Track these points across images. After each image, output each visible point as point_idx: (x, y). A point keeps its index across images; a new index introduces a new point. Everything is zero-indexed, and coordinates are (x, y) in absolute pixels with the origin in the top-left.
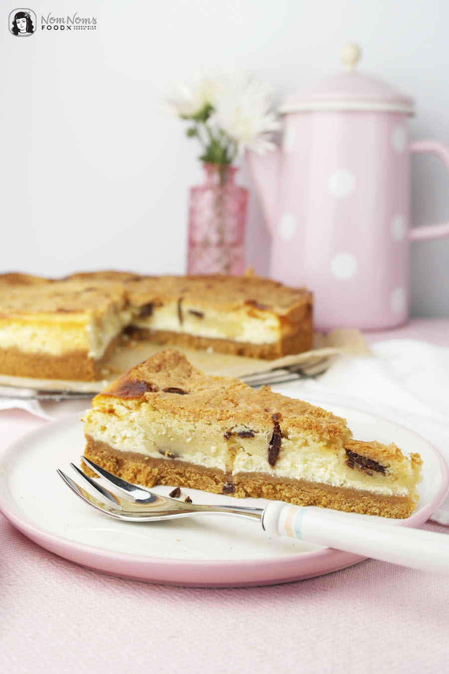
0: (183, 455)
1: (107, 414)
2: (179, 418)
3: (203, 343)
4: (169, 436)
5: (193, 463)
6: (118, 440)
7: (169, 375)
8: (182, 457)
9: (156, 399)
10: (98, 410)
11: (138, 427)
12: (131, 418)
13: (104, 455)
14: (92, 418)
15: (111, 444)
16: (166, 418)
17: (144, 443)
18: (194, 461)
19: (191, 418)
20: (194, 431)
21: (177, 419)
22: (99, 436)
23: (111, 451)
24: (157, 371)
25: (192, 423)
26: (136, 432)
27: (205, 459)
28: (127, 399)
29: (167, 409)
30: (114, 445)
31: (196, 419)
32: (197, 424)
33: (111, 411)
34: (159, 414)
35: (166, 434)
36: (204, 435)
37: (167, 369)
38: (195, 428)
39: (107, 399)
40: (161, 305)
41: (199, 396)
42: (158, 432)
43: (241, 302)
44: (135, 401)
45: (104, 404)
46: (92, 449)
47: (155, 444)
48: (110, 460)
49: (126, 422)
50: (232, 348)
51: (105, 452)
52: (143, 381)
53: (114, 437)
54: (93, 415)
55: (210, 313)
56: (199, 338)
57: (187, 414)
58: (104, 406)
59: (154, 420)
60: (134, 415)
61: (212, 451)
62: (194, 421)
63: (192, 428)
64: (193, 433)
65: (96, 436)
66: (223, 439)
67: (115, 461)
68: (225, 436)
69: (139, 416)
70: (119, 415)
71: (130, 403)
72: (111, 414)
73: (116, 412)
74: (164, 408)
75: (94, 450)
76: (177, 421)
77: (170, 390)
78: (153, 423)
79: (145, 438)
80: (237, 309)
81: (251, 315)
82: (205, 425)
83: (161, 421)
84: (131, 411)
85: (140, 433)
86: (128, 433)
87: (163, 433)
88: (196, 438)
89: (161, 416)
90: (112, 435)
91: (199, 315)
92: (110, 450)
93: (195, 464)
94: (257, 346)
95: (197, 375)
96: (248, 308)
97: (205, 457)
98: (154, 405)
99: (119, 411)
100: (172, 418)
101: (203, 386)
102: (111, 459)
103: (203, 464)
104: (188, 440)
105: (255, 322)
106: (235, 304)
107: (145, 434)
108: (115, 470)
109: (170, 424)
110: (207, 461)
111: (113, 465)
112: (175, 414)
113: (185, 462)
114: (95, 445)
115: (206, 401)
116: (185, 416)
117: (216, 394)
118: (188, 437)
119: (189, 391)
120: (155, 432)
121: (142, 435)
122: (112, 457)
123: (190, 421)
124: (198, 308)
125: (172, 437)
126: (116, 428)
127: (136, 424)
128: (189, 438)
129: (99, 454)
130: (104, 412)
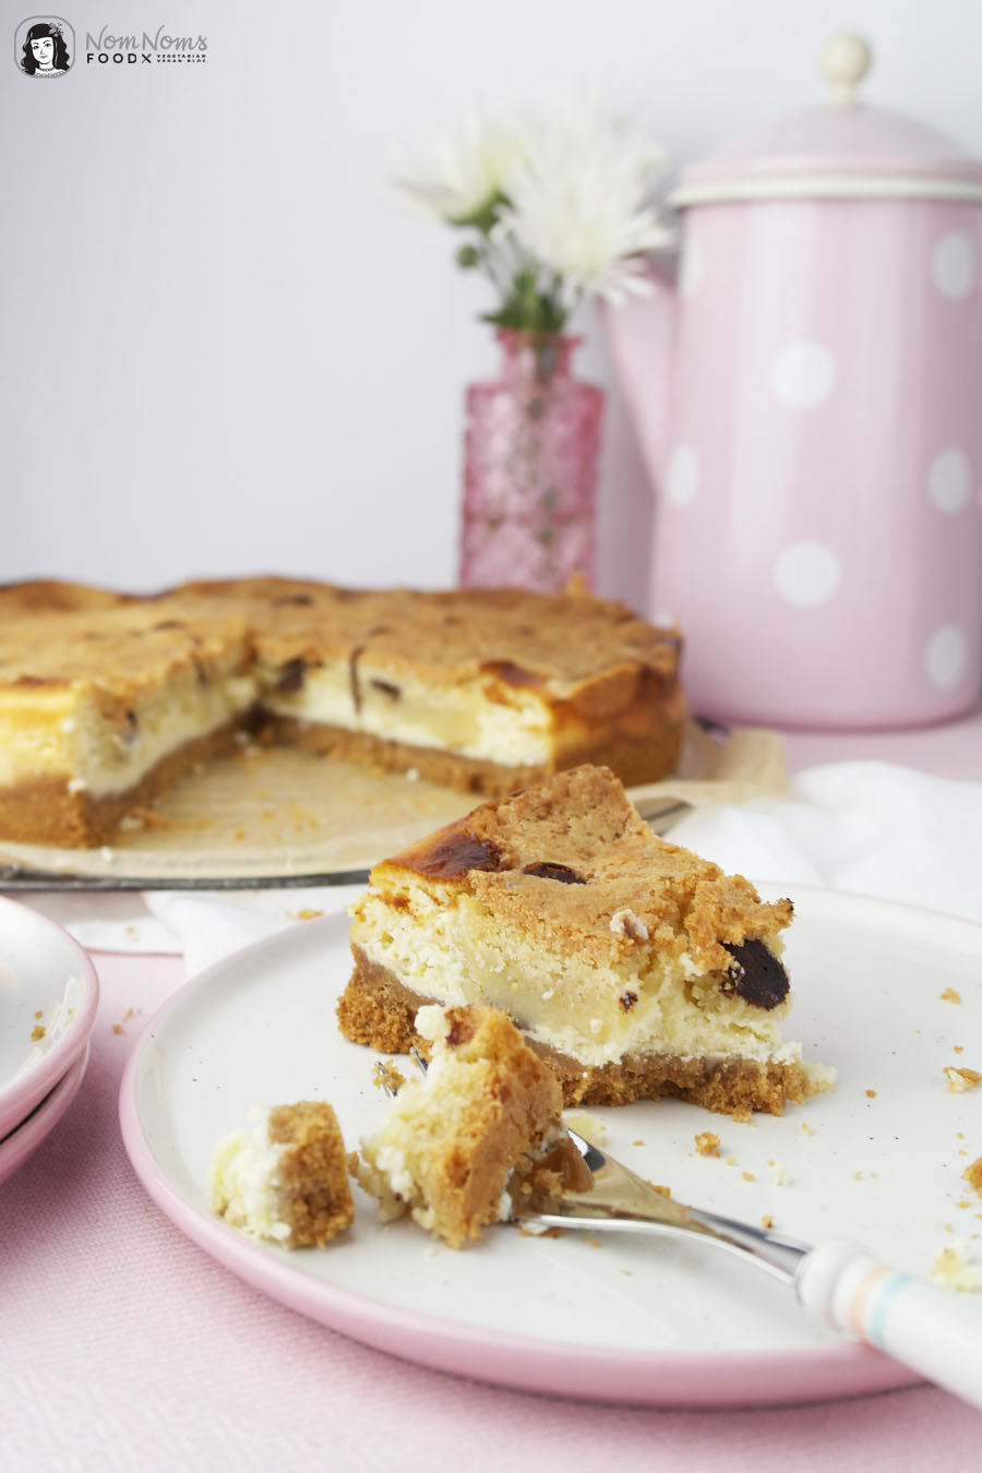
0: (537, 1027)
1: (392, 907)
2: (532, 942)
3: (402, 756)
4: (509, 978)
5: (555, 1049)
6: (412, 968)
7: (566, 831)
8: (535, 1032)
9: (491, 890)
10: (378, 896)
11: (452, 945)
12: (438, 923)
13: (385, 997)
14: (365, 911)
15: (399, 975)
16: (507, 936)
17: (462, 985)
18: (558, 1045)
19: (557, 946)
20: (561, 977)
21: (528, 944)
22: (379, 955)
23: (399, 990)
24: (540, 818)
25: (558, 957)
26: (447, 958)
27: (581, 1045)
28: (435, 880)
29: (510, 916)
30: (405, 977)
31: (567, 950)
32: (567, 962)
33: (401, 903)
34: (493, 924)
35: (504, 973)
36: (581, 989)
37: (567, 814)
38: (564, 969)
39: (398, 874)
40: (319, 665)
41: (598, 894)
42: (488, 965)
43: (473, 665)
44: (449, 888)
45: (393, 884)
46: (363, 980)
47: (482, 991)
48: (395, 1009)
49: (429, 932)
50: (457, 771)
51: (387, 991)
52: (487, 840)
53: (407, 960)
54: (368, 905)
55: (413, 689)
56: (393, 745)
57: (549, 935)
58: (388, 887)
59: (482, 936)
60: (445, 917)
61: (593, 1031)
62: (563, 952)
63: (558, 970)
64: (559, 981)
65: (373, 953)
66: (616, 1004)
67: (406, 1014)
68: (622, 1000)
69: (454, 922)
70: (416, 913)
71: (440, 890)
72: (400, 909)
73: (412, 905)
74: (505, 912)
75: (366, 982)
76: (528, 947)
77: (545, 870)
78: (480, 943)
79: (465, 972)
80: (462, 682)
81: (495, 697)
82: (586, 967)
83: (497, 941)
84: (442, 908)
85: (455, 960)
86: (431, 955)
87: (498, 970)
88: (563, 994)
89: (496, 930)
90: (402, 956)
91: (391, 691)
92: (399, 988)
93: (559, 1052)
94: (506, 770)
95: (635, 836)
96: (488, 680)
97: (582, 1040)
98: (485, 901)
99: (417, 905)
100: (518, 939)
101: (624, 869)
102: (398, 1010)
103: (574, 1055)
104: (547, 995)
105: (501, 715)
106: (461, 671)
107: (464, 963)
108: (404, 1034)
109: (514, 952)
110: (585, 1051)
111: (401, 1023)
112: (525, 929)
113: (540, 1043)
114: (370, 971)
115: (602, 910)
116: (544, 938)
117: (637, 895)
118: (546, 988)
119: (591, 876)
120: (482, 964)
121: (458, 966)
122: (400, 1004)
123: (554, 952)
124: (388, 675)
125: (516, 981)
126: (411, 942)
127: (447, 941)
128: (548, 990)
129: (375, 992)
130: (387, 902)
